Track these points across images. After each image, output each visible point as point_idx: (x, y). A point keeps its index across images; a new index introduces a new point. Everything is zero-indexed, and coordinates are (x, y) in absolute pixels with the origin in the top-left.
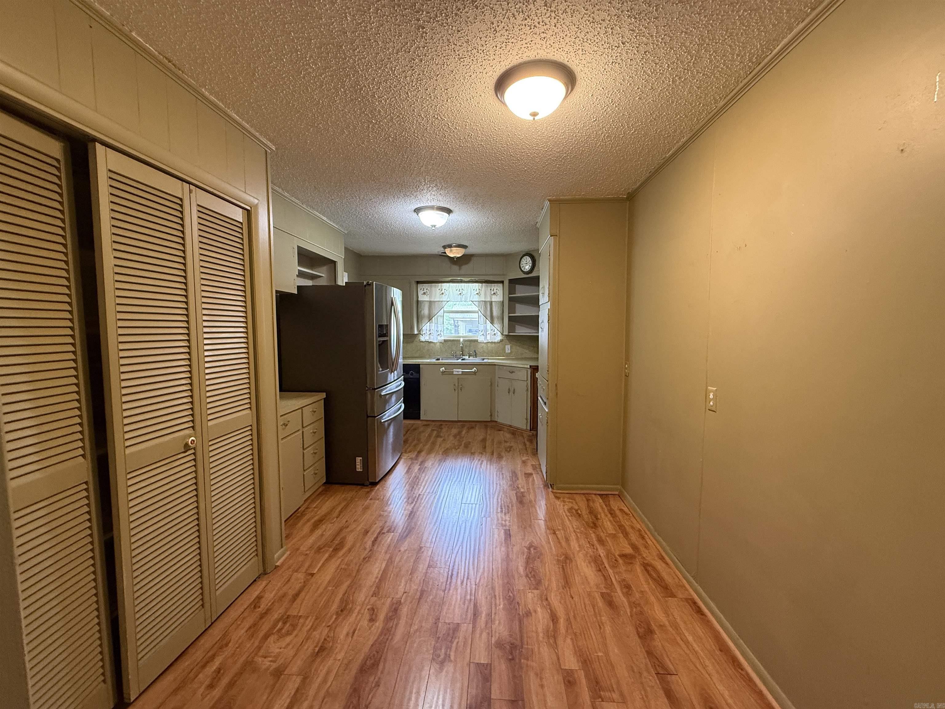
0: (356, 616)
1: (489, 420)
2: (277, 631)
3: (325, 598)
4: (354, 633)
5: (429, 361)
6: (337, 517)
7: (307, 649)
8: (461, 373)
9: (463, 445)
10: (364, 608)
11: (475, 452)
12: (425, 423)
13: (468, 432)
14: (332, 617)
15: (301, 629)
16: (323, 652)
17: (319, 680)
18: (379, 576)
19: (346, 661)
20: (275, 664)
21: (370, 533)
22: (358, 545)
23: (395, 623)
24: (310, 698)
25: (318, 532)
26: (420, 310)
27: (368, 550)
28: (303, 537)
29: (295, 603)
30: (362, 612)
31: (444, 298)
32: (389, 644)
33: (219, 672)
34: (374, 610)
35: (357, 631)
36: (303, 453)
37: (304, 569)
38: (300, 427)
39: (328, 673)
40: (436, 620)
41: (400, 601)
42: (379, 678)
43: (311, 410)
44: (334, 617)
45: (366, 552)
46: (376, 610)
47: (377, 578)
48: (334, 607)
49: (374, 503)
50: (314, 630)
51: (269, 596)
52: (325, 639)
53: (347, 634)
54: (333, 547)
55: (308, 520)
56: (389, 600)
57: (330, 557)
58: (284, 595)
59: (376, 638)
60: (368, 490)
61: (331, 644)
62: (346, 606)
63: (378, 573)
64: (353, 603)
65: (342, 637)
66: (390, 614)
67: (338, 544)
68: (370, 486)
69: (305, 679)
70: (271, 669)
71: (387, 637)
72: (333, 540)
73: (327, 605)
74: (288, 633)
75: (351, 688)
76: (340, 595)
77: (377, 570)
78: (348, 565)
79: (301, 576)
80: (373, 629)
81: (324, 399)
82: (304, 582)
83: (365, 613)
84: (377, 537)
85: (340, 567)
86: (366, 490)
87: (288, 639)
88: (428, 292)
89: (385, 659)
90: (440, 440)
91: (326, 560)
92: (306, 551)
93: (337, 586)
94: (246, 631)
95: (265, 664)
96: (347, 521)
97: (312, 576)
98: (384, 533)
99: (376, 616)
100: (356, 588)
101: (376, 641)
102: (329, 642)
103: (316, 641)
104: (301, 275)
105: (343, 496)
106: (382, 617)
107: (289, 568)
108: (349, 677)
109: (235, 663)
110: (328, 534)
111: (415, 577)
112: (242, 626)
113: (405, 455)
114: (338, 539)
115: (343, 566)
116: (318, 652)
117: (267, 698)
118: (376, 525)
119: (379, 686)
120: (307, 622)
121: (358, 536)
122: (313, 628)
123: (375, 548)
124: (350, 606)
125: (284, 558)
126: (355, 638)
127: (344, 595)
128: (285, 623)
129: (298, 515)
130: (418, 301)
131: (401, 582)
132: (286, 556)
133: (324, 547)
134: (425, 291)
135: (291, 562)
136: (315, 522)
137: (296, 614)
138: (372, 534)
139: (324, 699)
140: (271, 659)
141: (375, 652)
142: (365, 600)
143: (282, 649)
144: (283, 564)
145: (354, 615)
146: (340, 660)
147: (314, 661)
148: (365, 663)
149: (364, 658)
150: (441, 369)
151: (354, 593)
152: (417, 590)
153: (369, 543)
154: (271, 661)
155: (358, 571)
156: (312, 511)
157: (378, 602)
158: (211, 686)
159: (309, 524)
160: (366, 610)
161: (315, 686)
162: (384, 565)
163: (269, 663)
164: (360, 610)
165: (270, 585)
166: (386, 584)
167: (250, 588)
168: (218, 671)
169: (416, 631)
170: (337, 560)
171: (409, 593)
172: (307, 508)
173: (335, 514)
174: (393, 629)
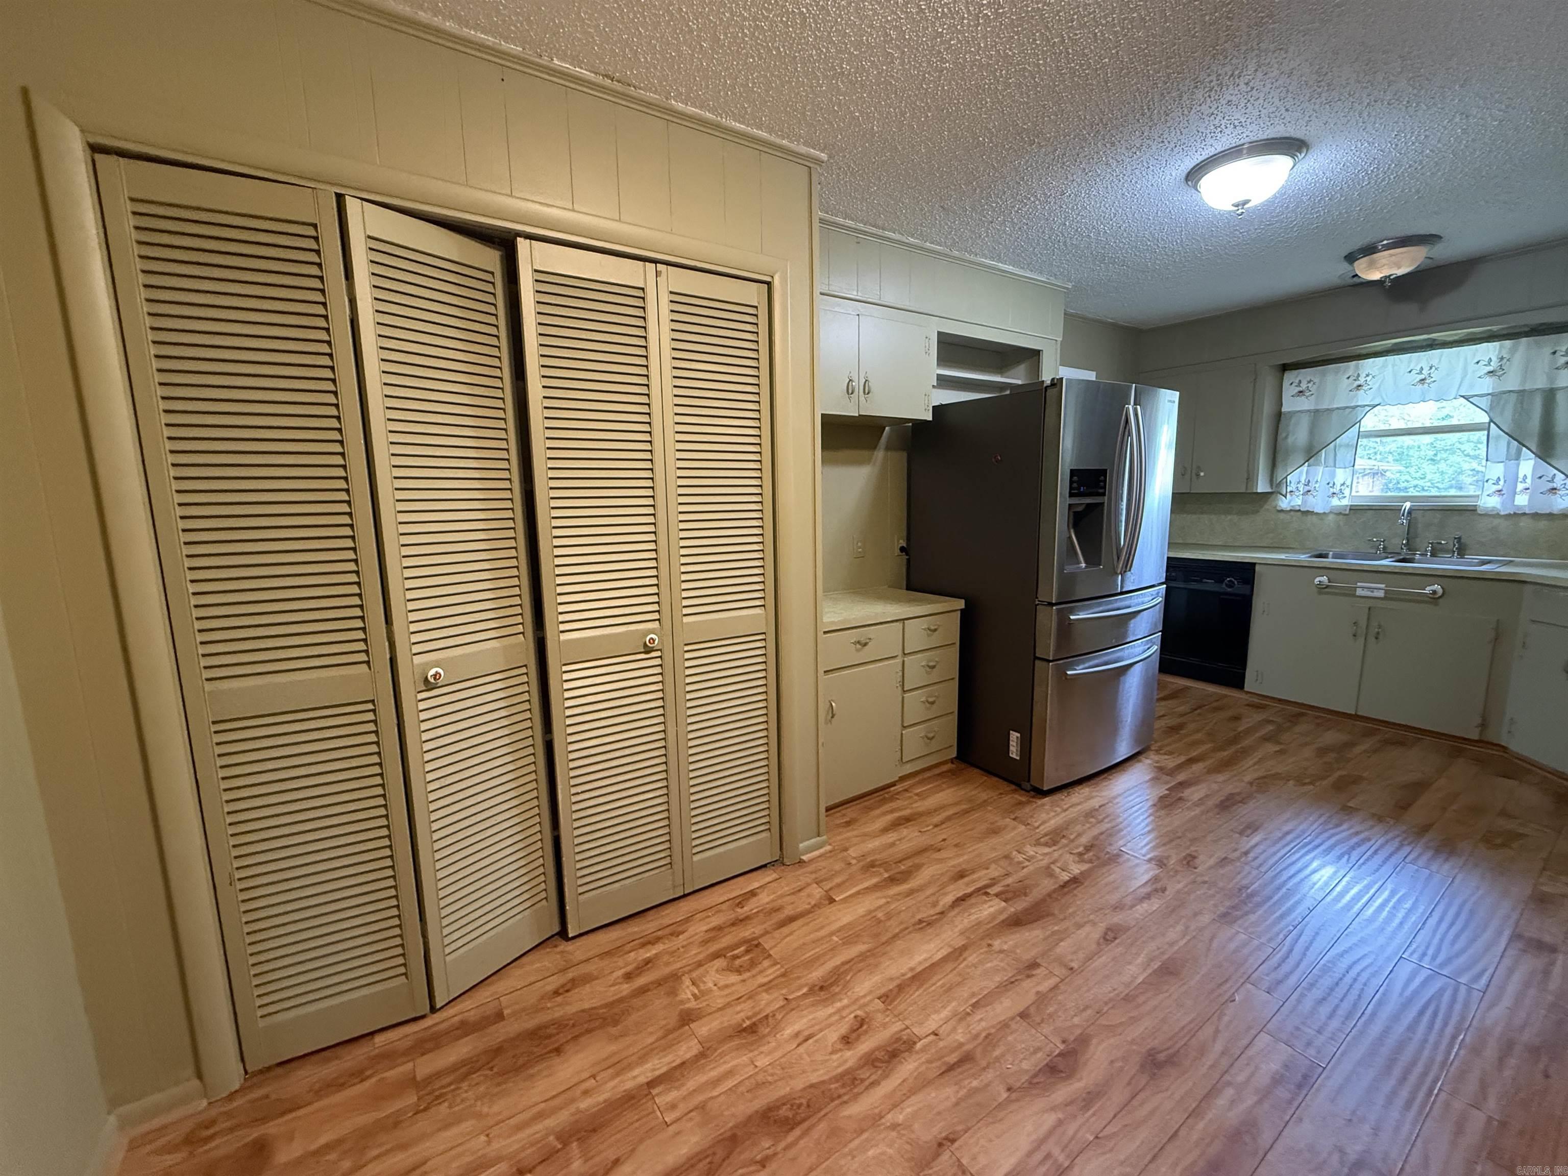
0: (830, 1016)
1: (1476, 738)
2: (733, 956)
3: (817, 950)
4: (806, 1040)
5: (1283, 556)
6: (936, 826)
7: (738, 1013)
8: (1381, 594)
9: (1331, 779)
10: (852, 1009)
11: (1357, 810)
12: (1256, 700)
13: (1375, 751)
14: (800, 989)
15: (754, 976)
16: (750, 1033)
17: (714, 1074)
18: (919, 969)
19: (760, 1078)
20: (694, 1003)
21: (966, 880)
22: (929, 892)
23: (874, 1077)
24: (683, 1091)
25: (891, 837)
26: (1282, 435)
27: (939, 909)
28: (865, 835)
29: (778, 931)
30: (844, 1013)
31: (1363, 398)
32: (837, 1106)
33: (647, 964)
34: (861, 1026)
35: (811, 1041)
36: (903, 698)
37: (828, 885)
38: (900, 653)
39: (730, 1073)
40: (946, 1138)
41: (915, 1043)
42: (775, 1154)
43: (925, 626)
44: (805, 990)
45: (932, 912)
46: (865, 1027)
47: (912, 969)
48: (817, 974)
49: (1014, 828)
50: (766, 991)
51: (764, 898)
52: (767, 1017)
53: (797, 1035)
54: (892, 873)
55: (892, 812)
56: (897, 1027)
57: (876, 887)
58: (778, 910)
59: (826, 1078)
60: (1024, 799)
61: (767, 1030)
62: (832, 985)
63: (920, 963)
64: (844, 986)
65: (788, 1032)
66: (879, 1054)
67: (901, 873)
68: (1032, 793)
69: (702, 1055)
70: (687, 1006)
71: (842, 1091)
72: (900, 862)
73: (810, 964)
74: (739, 971)
75: (731, 1128)
76: (837, 961)
77: (924, 956)
78: (889, 916)
79: (817, 892)
80: (835, 1057)
81: (962, 610)
82: (815, 905)
83: (847, 1019)
84: (969, 896)
85: (874, 914)
86: (1020, 798)
87: (734, 978)
88: (1313, 389)
89: (809, 1129)
90: (1271, 748)
91: (867, 888)
92: (854, 858)
93: (848, 941)
94: (706, 931)
95: (687, 991)
96: (944, 840)
97: (830, 903)
98: (987, 894)
99: (858, 1038)
100: (870, 965)
101: (823, 1082)
102: (768, 1026)
103: (757, 1009)
104: (944, 382)
105: (973, 793)
106: (865, 1046)
107: (815, 872)
108: (745, 1108)
109: (667, 964)
110: (905, 847)
111: (978, 1017)
112: (708, 920)
113: (1153, 757)
114: (909, 863)
115: (880, 915)
116: (745, 1030)
117: (651, 1044)
118: (985, 872)
119: (764, 1167)
120: (770, 971)
121: (942, 874)
122: (767, 987)
123: (953, 913)
124: (837, 990)
125: (816, 853)
126: (801, 1049)
127: (843, 964)
128: (747, 951)
129: (886, 796)
130: (1278, 416)
131: (944, 1007)
132: (822, 851)
133: (880, 865)
134: (1304, 386)
135: (823, 864)
136: (899, 818)
137: (767, 948)
138: (967, 885)
139: (691, 1111)
140: (696, 991)
141: (804, 1101)
142: (864, 996)
143: (715, 988)
144: (811, 861)
145: (830, 1010)
146: (756, 1066)
147: (731, 1037)
148: (778, 1108)
149: (784, 1097)
150: (1317, 579)
151: (860, 971)
152: (961, 1045)
153: (949, 899)
154: (694, 995)
155: (895, 937)
156: (910, 797)
157: (879, 1015)
158: (628, 977)
159: (889, 818)
160: (852, 1016)
161: (702, 1078)
162: (939, 956)
163: (690, 997)
164: (844, 1008)
165: (774, 884)
166: (917, 993)
167: (755, 874)
168: (648, 961)
169: (894, 1127)
170: (881, 898)
171: (940, 1040)
172: (906, 790)
173: (937, 819)
174: (862, 1088)
